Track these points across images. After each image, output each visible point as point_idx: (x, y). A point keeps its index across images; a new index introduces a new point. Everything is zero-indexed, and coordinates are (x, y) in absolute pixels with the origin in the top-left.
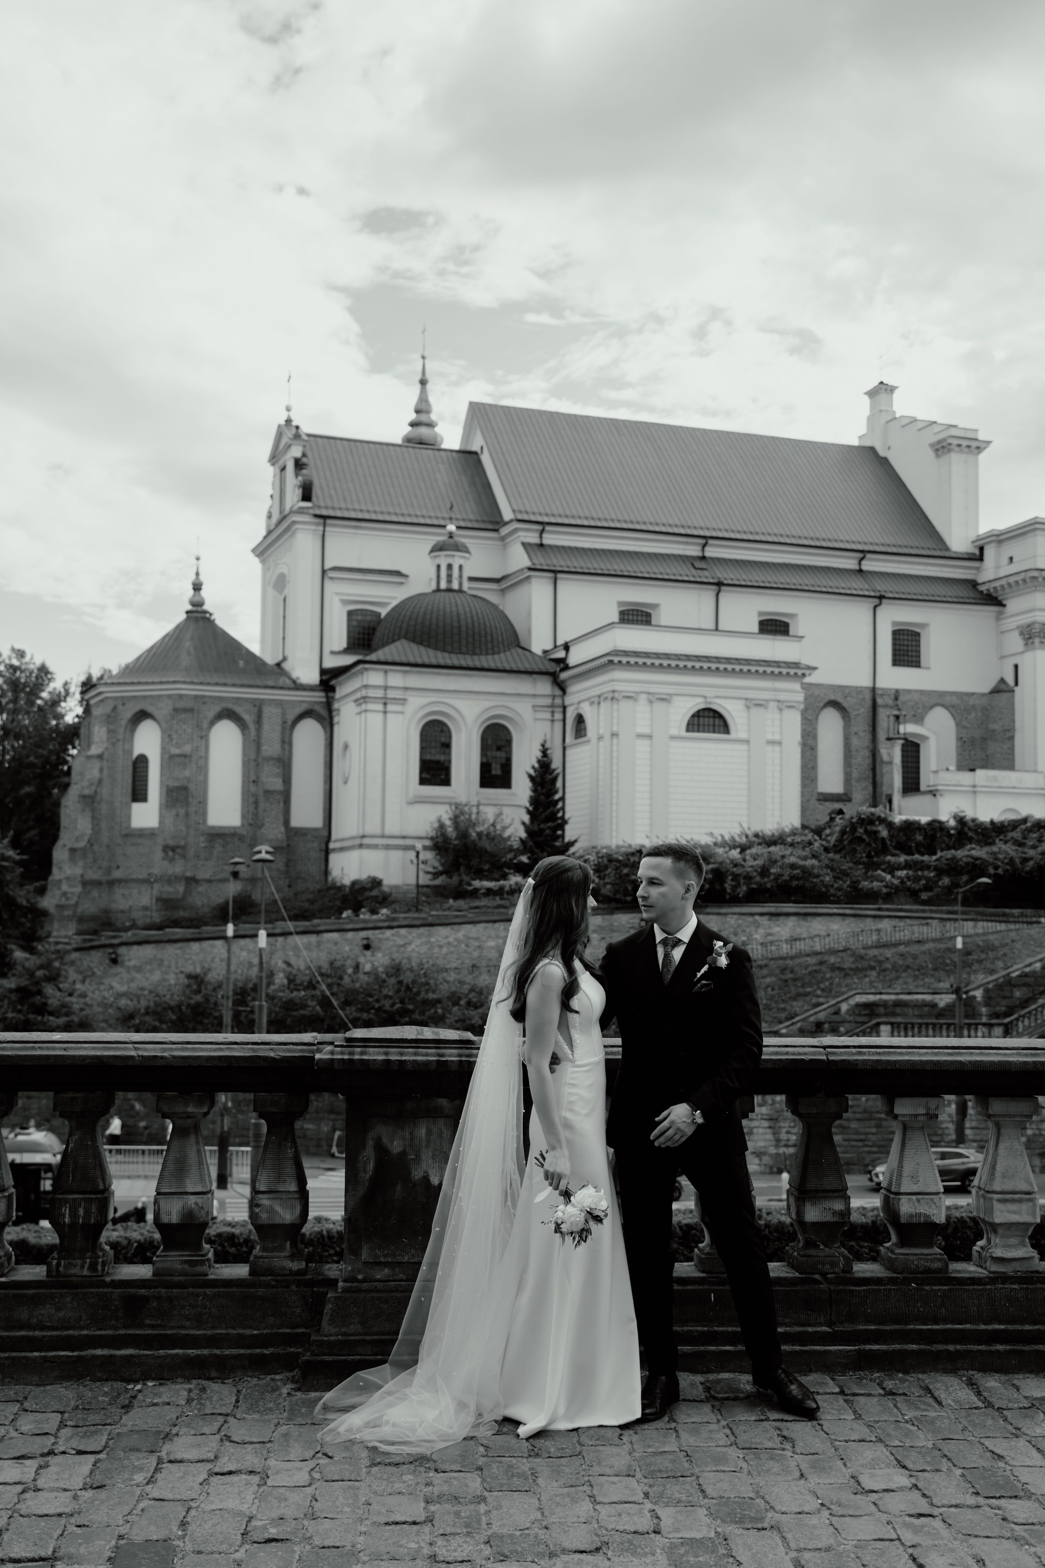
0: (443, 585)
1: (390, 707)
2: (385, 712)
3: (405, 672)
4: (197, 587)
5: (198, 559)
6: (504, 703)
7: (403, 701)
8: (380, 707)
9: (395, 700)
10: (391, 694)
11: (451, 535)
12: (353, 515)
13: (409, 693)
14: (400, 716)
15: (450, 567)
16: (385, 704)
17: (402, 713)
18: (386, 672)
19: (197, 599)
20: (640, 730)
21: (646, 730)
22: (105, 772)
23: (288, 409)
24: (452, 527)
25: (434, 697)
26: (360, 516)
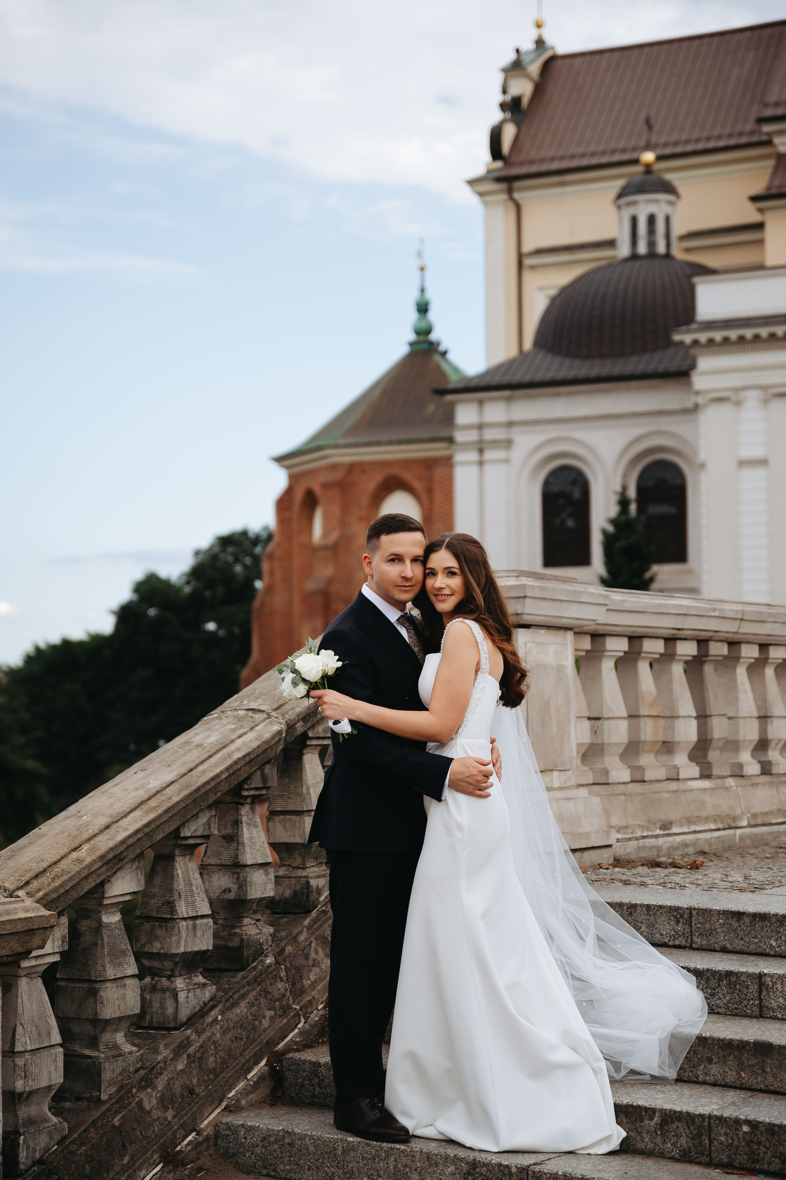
0: (642, 248)
1: (489, 455)
2: (481, 463)
3: (509, 399)
4: (423, 309)
5: (422, 269)
6: (664, 427)
7: (508, 444)
8: (473, 456)
9: (495, 444)
10: (489, 435)
11: (648, 169)
12: (555, 166)
13: (515, 430)
14: (502, 467)
15: (652, 220)
16: (481, 451)
17: (507, 461)
18: (481, 402)
19: (423, 325)
20: (747, 453)
21: (758, 452)
22: (278, 575)
23: (539, 26)
24: (649, 157)
25: (552, 432)
26: (565, 164)
